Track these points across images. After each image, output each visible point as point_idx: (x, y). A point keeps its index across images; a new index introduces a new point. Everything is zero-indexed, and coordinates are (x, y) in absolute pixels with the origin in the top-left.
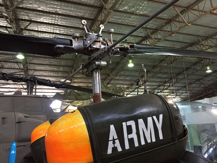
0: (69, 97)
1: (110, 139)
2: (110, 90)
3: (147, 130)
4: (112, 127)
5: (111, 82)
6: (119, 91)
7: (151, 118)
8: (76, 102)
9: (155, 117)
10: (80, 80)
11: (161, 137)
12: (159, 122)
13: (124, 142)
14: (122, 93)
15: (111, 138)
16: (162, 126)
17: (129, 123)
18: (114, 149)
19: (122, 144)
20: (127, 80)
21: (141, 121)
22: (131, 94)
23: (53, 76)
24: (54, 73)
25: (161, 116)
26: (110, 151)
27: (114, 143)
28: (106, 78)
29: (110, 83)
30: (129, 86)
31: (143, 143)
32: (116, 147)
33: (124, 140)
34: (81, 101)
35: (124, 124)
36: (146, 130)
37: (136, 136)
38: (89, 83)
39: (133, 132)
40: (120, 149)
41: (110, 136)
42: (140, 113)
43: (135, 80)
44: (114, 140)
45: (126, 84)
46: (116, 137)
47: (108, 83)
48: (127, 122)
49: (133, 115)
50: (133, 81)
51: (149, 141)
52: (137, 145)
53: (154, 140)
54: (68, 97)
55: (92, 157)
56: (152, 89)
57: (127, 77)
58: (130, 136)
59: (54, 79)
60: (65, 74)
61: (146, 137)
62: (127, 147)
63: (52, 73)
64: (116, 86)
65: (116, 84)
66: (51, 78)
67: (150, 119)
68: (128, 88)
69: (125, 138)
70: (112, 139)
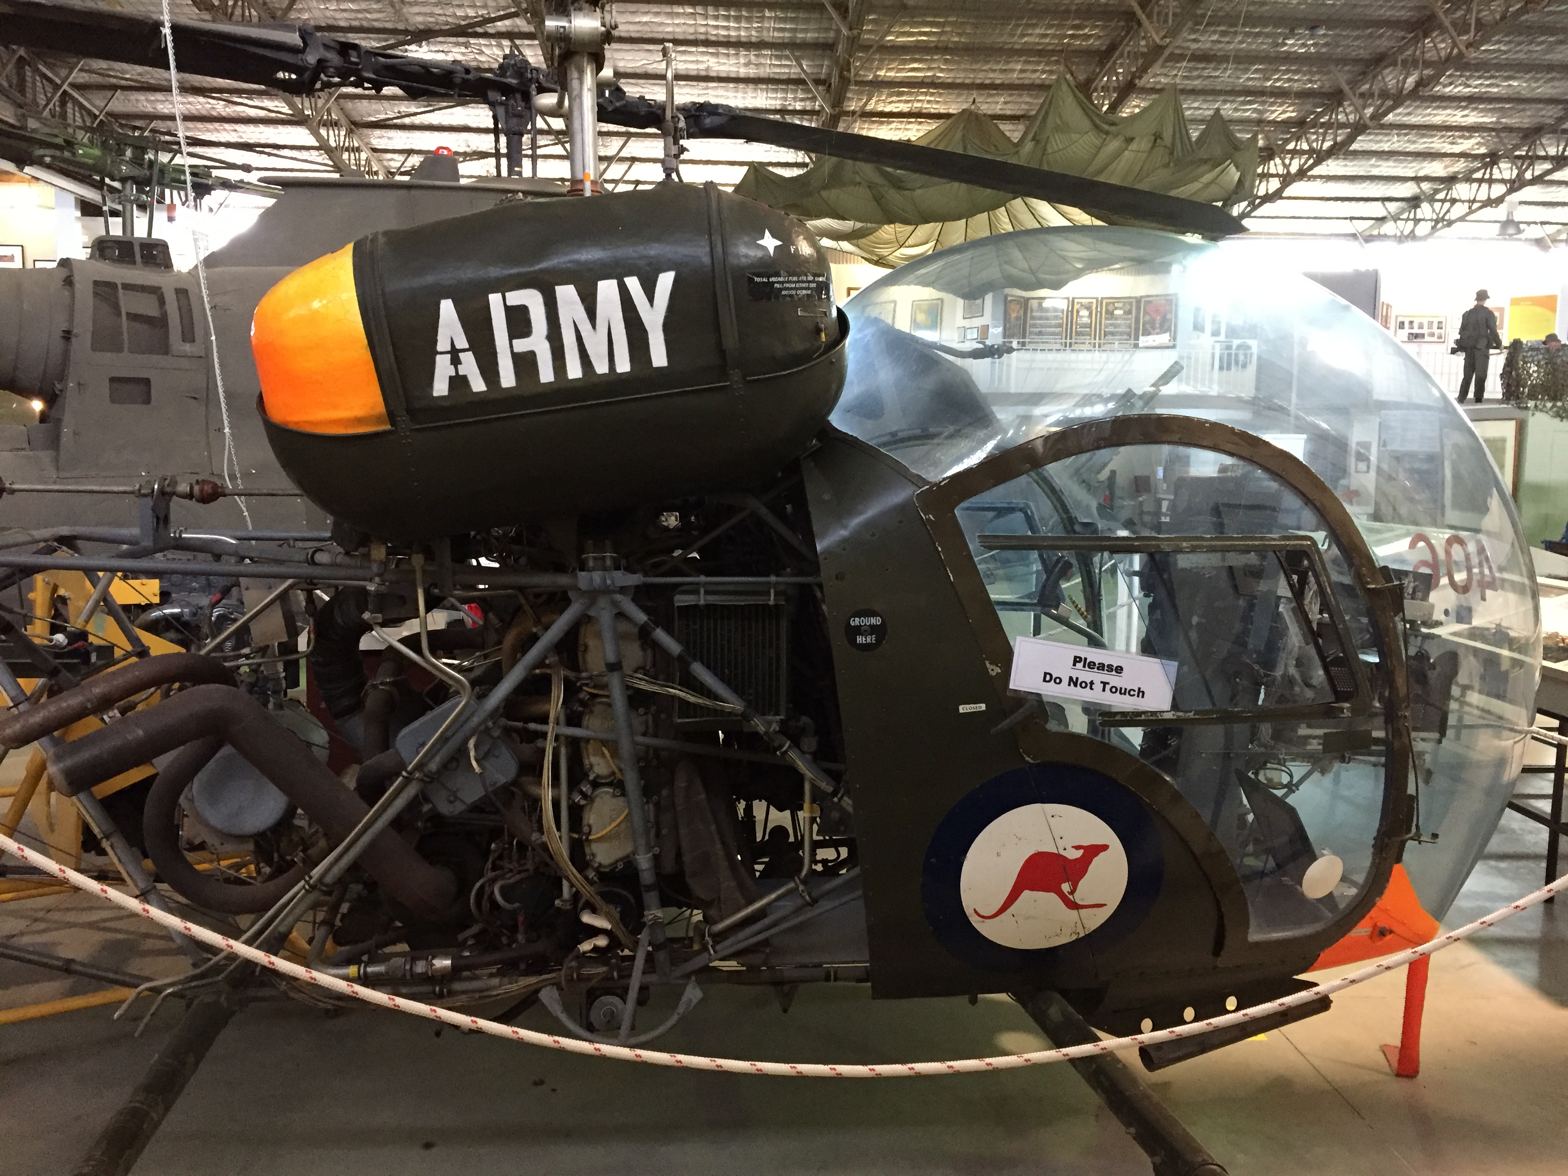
0: (832, 195)
1: (440, 348)
2: (1134, 146)
3: (594, 326)
4: (447, 307)
5: (1149, 80)
6: (1203, 154)
7: (613, 283)
8: (888, 231)
9: (633, 283)
10: (914, 70)
11: (659, 357)
12: (651, 299)
13: (497, 364)
14: (1232, 168)
15: (443, 345)
16: (666, 318)
17: (515, 298)
18: (458, 382)
19: (489, 368)
20: (1290, 59)
21: (567, 294)
22: (1316, 171)
23: (727, 44)
24: (727, 18)
25: (666, 281)
26: (440, 388)
27: (456, 361)
28: (1112, 48)
29: (1140, 83)
30: (1308, 107)
31: (574, 371)
32: (465, 378)
33: (496, 357)
34: (924, 230)
35: (495, 299)
36: (590, 326)
37: (547, 345)
38: (982, 87)
39: (534, 330)
40: (478, 385)
41: (439, 338)
42: (565, 263)
43: (1356, 61)
44: (455, 355)
45: (1281, 94)
46: (462, 343)
47: (1127, 90)
48: (507, 294)
49: (537, 267)
50: (1342, 61)
51: (601, 368)
52: (546, 375)
53: (623, 366)
54: (824, 194)
55: (380, 399)
56: (1509, 129)
57: (1292, 34)
58: (521, 345)
59: (733, 61)
60: (807, 21)
61: (589, 352)
62: (508, 378)
63: (716, 18)
64: (1178, 111)
65: (1183, 91)
66: (716, 55)
67: (607, 290)
68: (1300, 126)
69: (498, 350)
70: (449, 349)
